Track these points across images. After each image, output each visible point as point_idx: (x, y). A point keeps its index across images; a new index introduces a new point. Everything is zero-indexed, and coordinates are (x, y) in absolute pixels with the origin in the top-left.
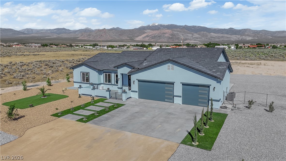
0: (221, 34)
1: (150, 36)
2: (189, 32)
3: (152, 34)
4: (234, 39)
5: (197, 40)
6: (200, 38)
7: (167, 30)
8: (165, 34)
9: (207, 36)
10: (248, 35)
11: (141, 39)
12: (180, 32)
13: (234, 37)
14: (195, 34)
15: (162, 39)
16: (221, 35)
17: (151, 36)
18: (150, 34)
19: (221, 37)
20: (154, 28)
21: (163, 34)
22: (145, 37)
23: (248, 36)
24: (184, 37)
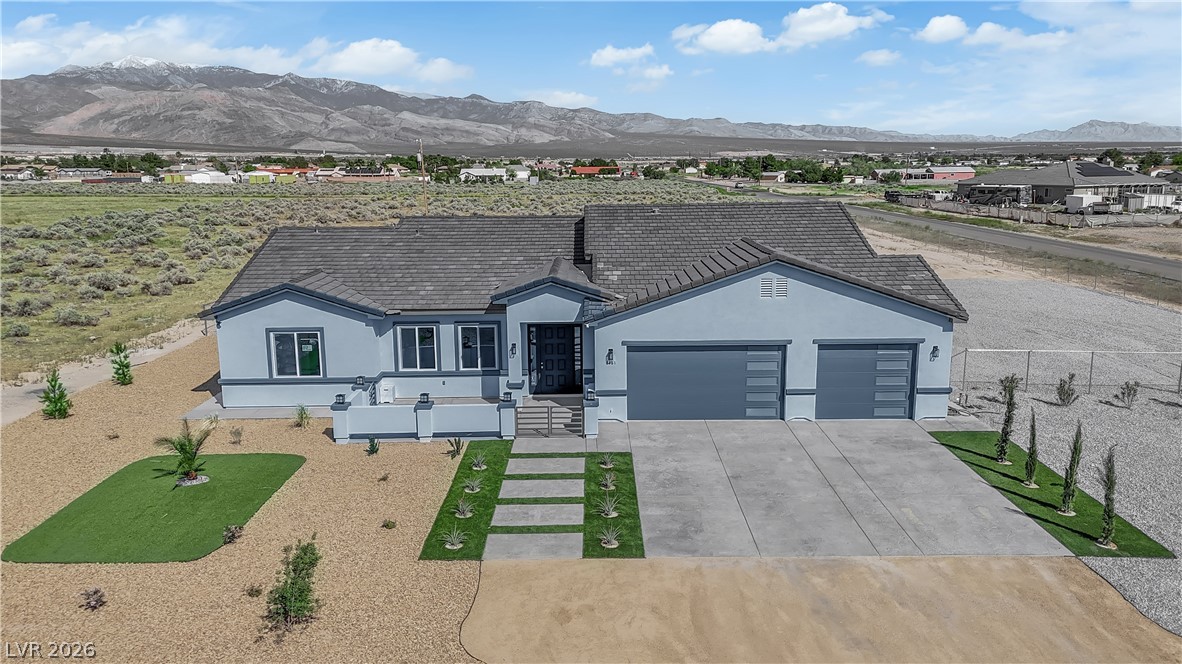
0: (442, 117)
1: (119, 116)
2: (310, 104)
3: (130, 105)
4: (493, 138)
5: (347, 139)
6: (358, 132)
7: (207, 93)
8: (200, 109)
9: (389, 125)
10: (537, 126)
11: (71, 129)
12: (271, 102)
13: (491, 132)
14: (336, 114)
15: (185, 132)
16: (443, 122)
17: (128, 118)
18: (120, 107)
19: (442, 130)
20: (137, 79)
21: (189, 109)
22: (94, 120)
23: (536, 128)
24: (292, 126)
